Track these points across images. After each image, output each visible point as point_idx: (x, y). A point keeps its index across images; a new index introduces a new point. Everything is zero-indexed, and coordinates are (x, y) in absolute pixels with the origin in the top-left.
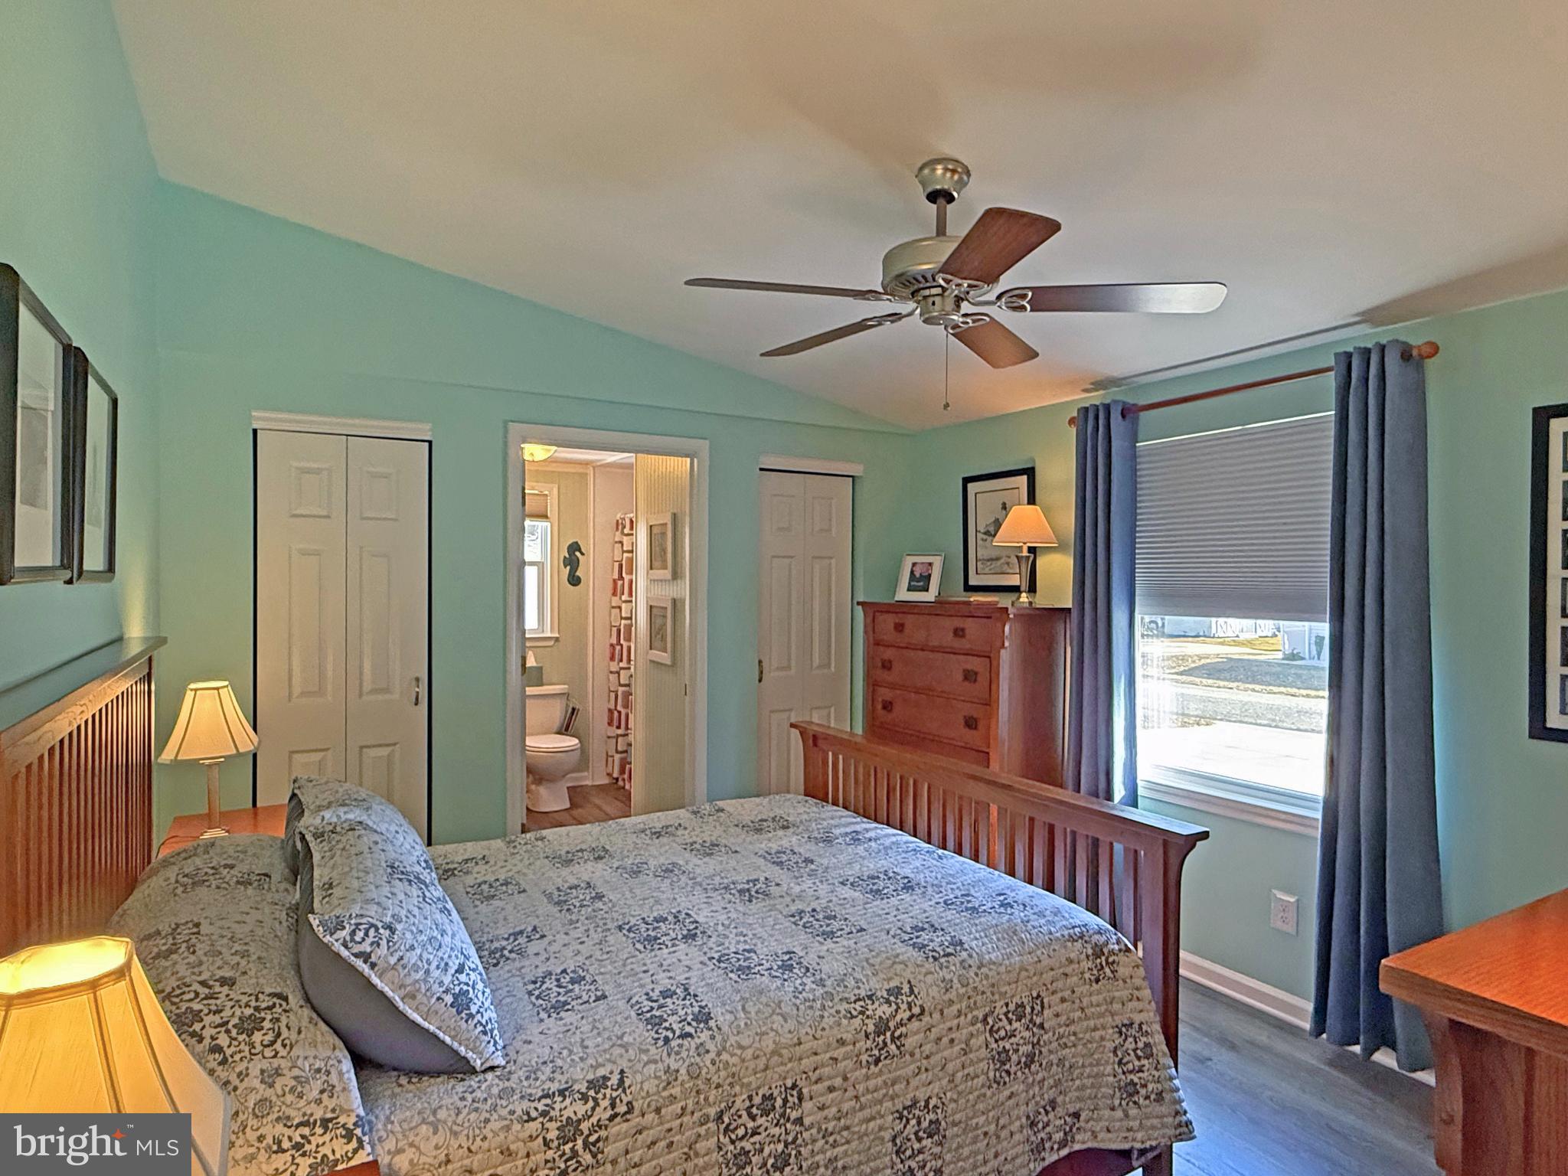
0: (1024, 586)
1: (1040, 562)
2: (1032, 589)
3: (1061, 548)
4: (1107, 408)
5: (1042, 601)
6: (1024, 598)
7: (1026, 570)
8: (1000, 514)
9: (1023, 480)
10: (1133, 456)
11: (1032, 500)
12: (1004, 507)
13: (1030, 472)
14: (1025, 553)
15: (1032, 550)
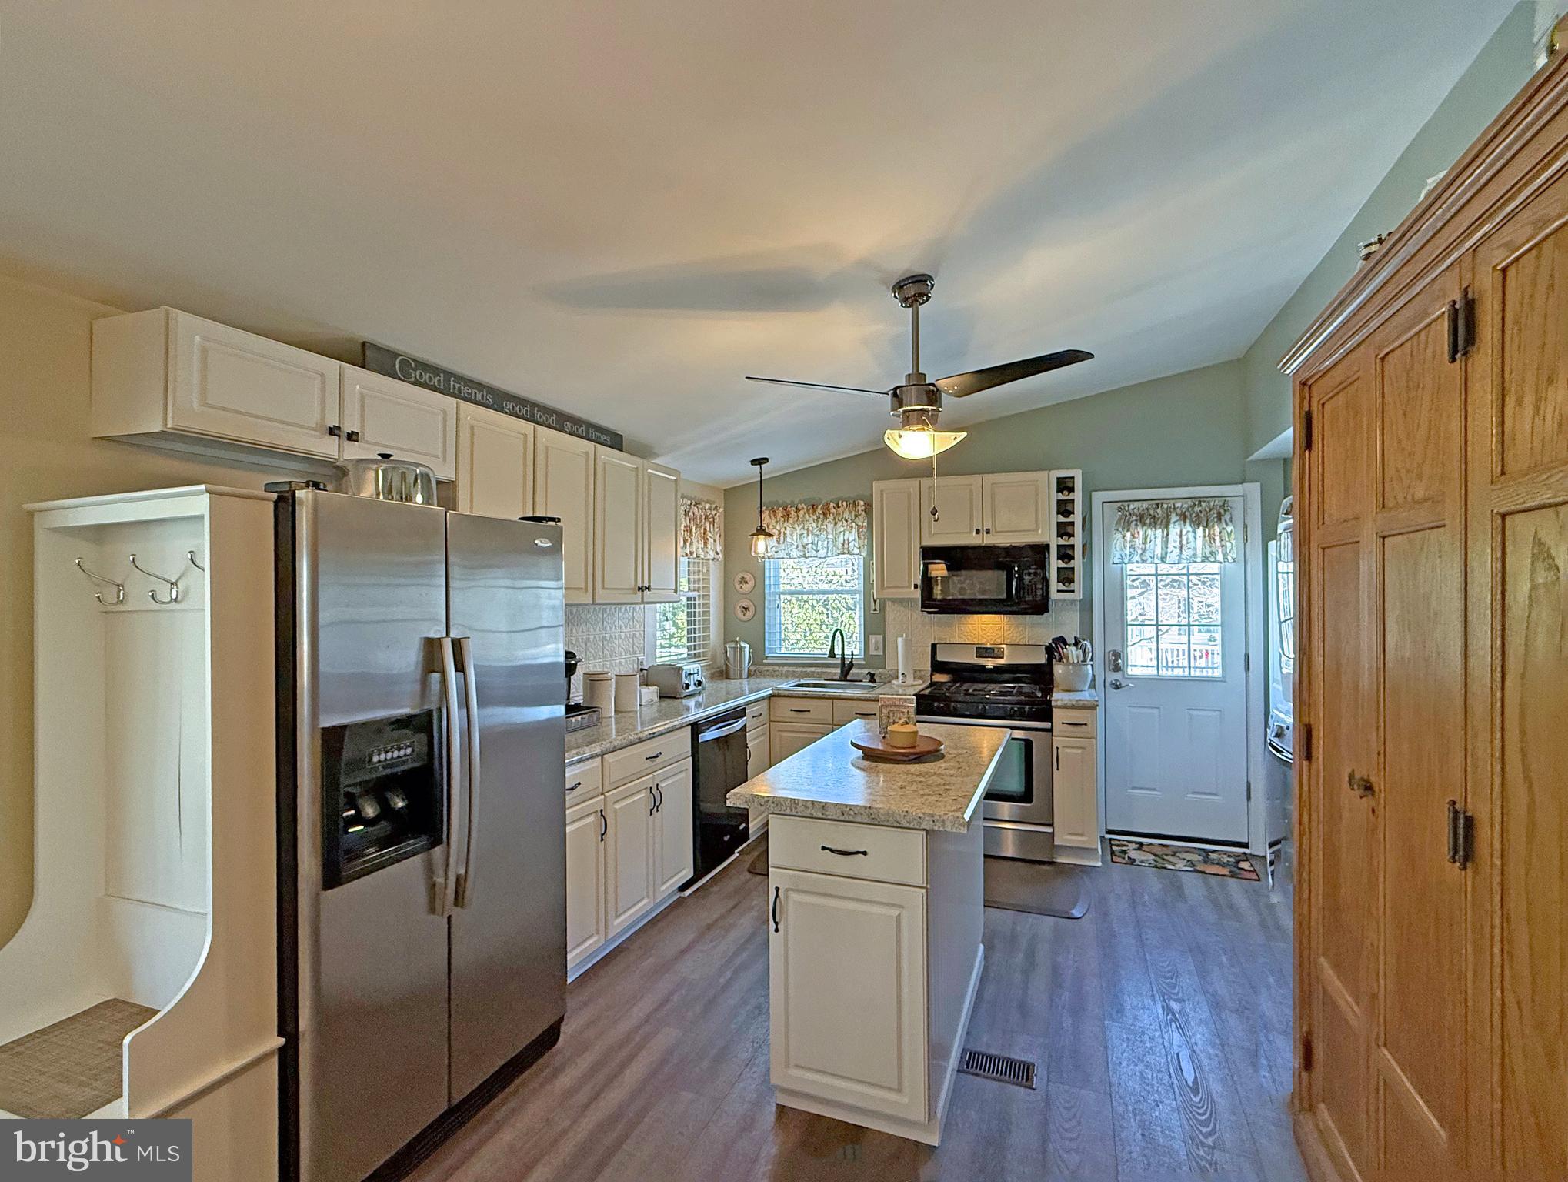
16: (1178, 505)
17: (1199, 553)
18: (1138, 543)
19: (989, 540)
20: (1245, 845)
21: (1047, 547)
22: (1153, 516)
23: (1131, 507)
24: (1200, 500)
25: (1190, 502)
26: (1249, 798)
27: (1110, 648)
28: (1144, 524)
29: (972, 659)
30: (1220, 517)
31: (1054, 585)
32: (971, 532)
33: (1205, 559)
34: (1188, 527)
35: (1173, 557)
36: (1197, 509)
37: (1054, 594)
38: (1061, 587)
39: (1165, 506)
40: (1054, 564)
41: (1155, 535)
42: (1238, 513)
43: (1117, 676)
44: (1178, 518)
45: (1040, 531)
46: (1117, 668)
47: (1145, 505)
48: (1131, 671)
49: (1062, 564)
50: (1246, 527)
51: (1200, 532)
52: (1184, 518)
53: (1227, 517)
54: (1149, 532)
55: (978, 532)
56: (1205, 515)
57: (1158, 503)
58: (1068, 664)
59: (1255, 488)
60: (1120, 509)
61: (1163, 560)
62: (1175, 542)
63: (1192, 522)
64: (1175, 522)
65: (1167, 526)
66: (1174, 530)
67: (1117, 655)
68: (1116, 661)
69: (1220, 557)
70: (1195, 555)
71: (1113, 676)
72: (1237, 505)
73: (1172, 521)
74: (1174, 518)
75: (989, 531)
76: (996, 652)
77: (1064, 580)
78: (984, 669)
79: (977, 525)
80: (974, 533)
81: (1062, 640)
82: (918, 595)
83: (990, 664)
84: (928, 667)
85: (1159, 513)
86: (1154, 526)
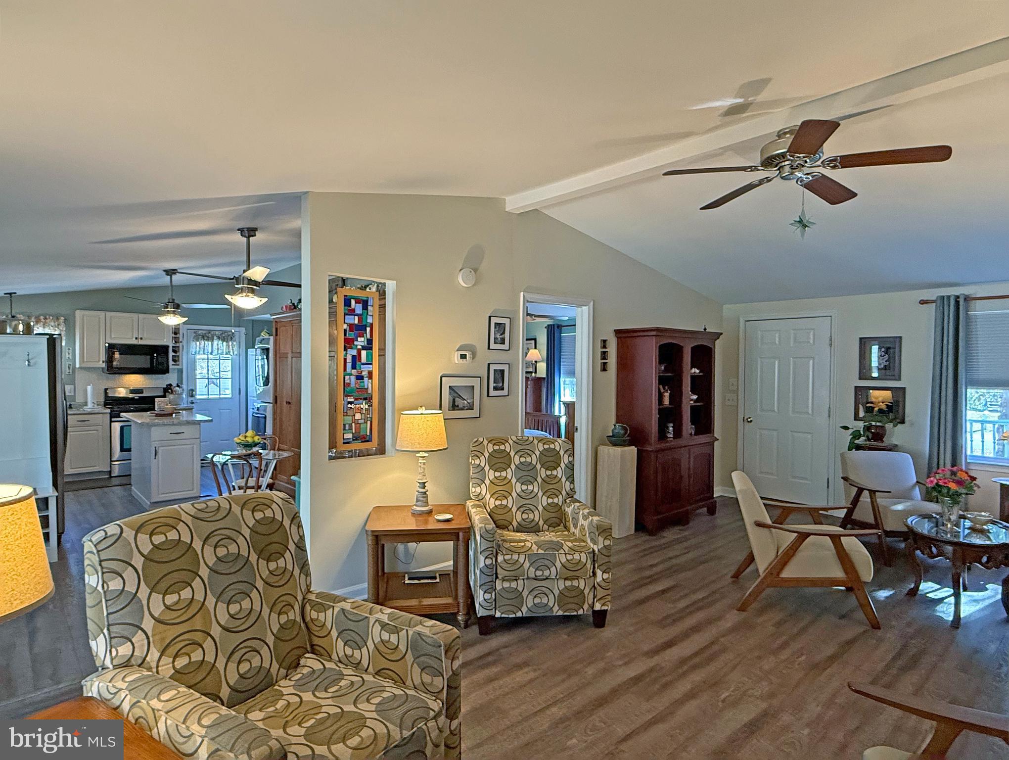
0: (534, 371)
1: (538, 365)
2: (536, 372)
3: (542, 361)
4: (554, 325)
5: (538, 375)
6: (533, 374)
7: (534, 368)
8: (527, 351)
9: (533, 341)
10: (560, 337)
11: (535, 348)
12: (528, 349)
13: (535, 340)
14: (534, 362)
15: (536, 362)
16: (217, 333)
17: (224, 351)
18: (202, 346)
19: (141, 342)
21: (168, 347)
22: (207, 337)
23: (199, 332)
24: (225, 331)
25: (221, 332)
27: (189, 389)
28: (204, 339)
30: (231, 338)
31: (171, 362)
32: (132, 338)
33: (227, 354)
34: (220, 342)
35: (215, 352)
36: (224, 335)
37: (171, 367)
38: (174, 363)
39: (212, 333)
40: (171, 354)
41: (208, 344)
42: (237, 337)
43: (192, 399)
44: (217, 338)
45: (165, 340)
46: (192, 396)
47: (204, 332)
48: (198, 397)
49: (174, 354)
50: (240, 342)
51: (225, 343)
52: (219, 338)
53: (234, 339)
54: (206, 342)
55: (136, 338)
56: (226, 337)
57: (209, 332)
58: (176, 394)
59: (243, 329)
60: (195, 333)
61: (211, 353)
62: (216, 346)
63: (222, 340)
65: (212, 341)
66: (215, 342)
67: (192, 390)
68: (192, 393)
69: (231, 353)
70: (223, 352)
71: (191, 399)
72: (237, 334)
74: (215, 338)
75: (141, 339)
76: (140, 391)
77: (174, 360)
78: (133, 399)
79: (135, 335)
80: (134, 339)
81: (171, 385)
82: (104, 365)
83: (136, 396)
84: (102, 399)
85: (210, 335)
86: (208, 340)
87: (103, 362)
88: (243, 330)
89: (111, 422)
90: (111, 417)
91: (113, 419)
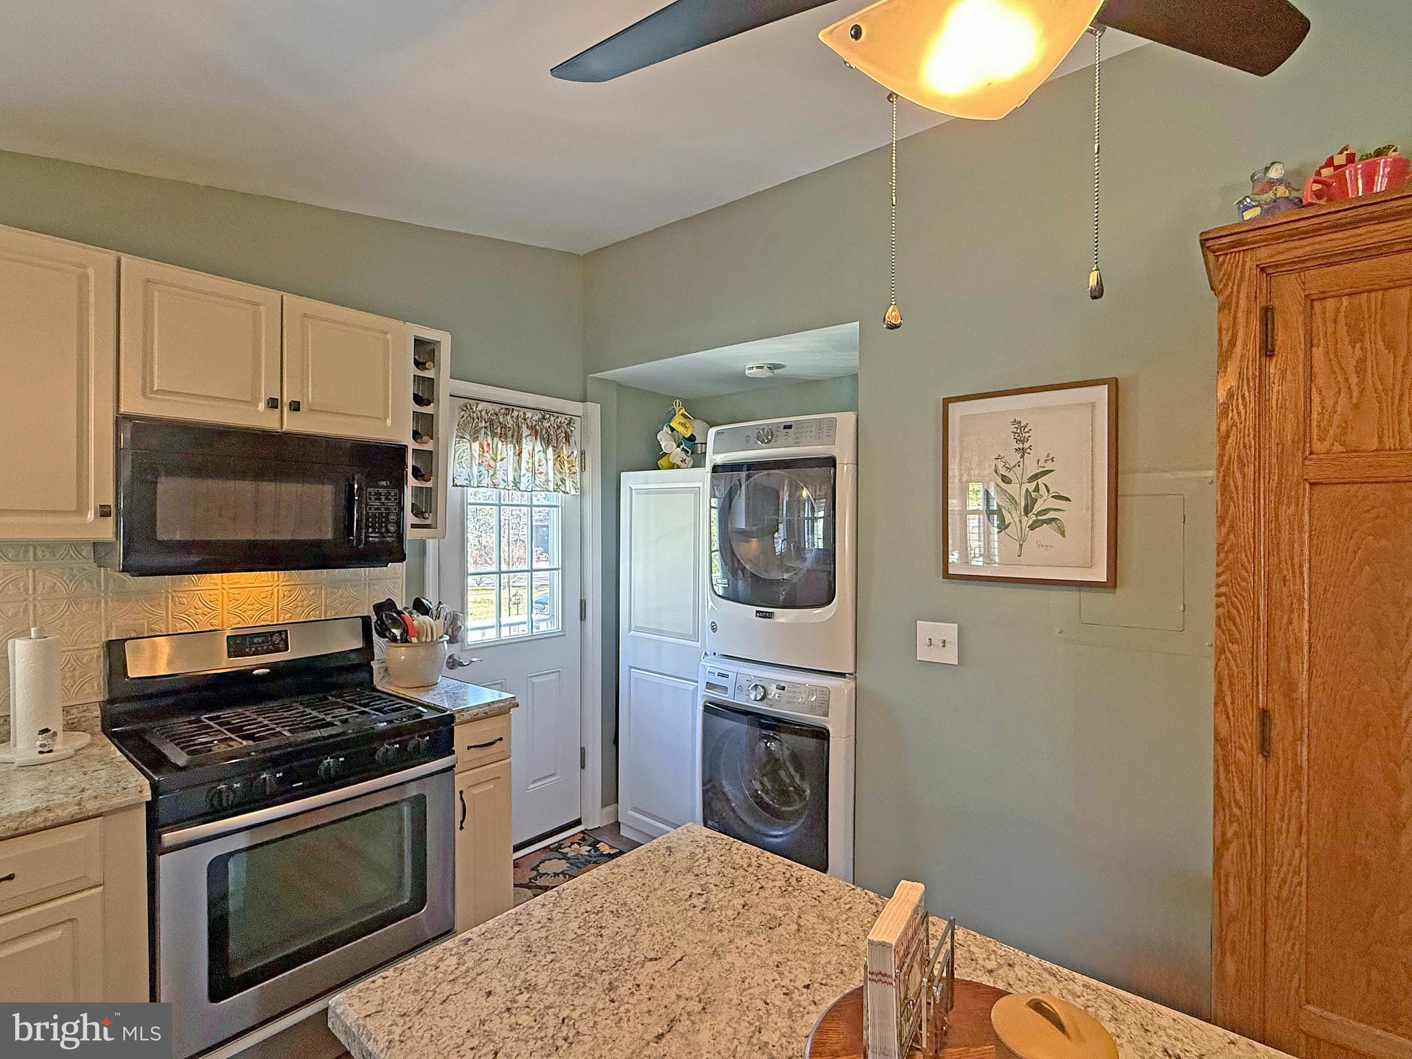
16: (529, 415)
17: (550, 478)
18: (488, 457)
19: (293, 424)
20: (578, 823)
21: (398, 451)
22: (502, 425)
23: (480, 408)
24: (550, 413)
25: (539, 414)
26: (583, 767)
28: (494, 435)
29: (225, 664)
31: (409, 516)
32: (254, 402)
34: (538, 447)
35: (526, 482)
36: (546, 424)
37: (407, 534)
38: (417, 521)
39: (516, 413)
40: (410, 480)
41: (506, 450)
43: (451, 648)
44: (529, 432)
45: (389, 422)
46: (455, 637)
47: (494, 408)
48: (470, 638)
49: (417, 483)
50: (583, 453)
51: (550, 451)
52: (535, 433)
53: (572, 439)
54: (500, 445)
55: (273, 404)
56: (552, 431)
57: (509, 408)
58: (419, 643)
59: (596, 407)
60: (467, 408)
61: (514, 483)
62: (528, 462)
63: (542, 439)
64: (527, 436)
65: (519, 441)
66: (527, 446)
67: (456, 617)
70: (547, 481)
72: (580, 426)
73: (524, 436)
74: (525, 432)
75: (295, 406)
76: (273, 639)
77: (417, 512)
78: (243, 676)
79: (267, 389)
80: (262, 406)
81: (390, 604)
82: (107, 531)
83: (258, 663)
84: (94, 692)
85: (510, 422)
86: (503, 437)
87: (104, 512)
88: (594, 409)
89: (154, 849)
90: (154, 828)
91: (169, 838)
